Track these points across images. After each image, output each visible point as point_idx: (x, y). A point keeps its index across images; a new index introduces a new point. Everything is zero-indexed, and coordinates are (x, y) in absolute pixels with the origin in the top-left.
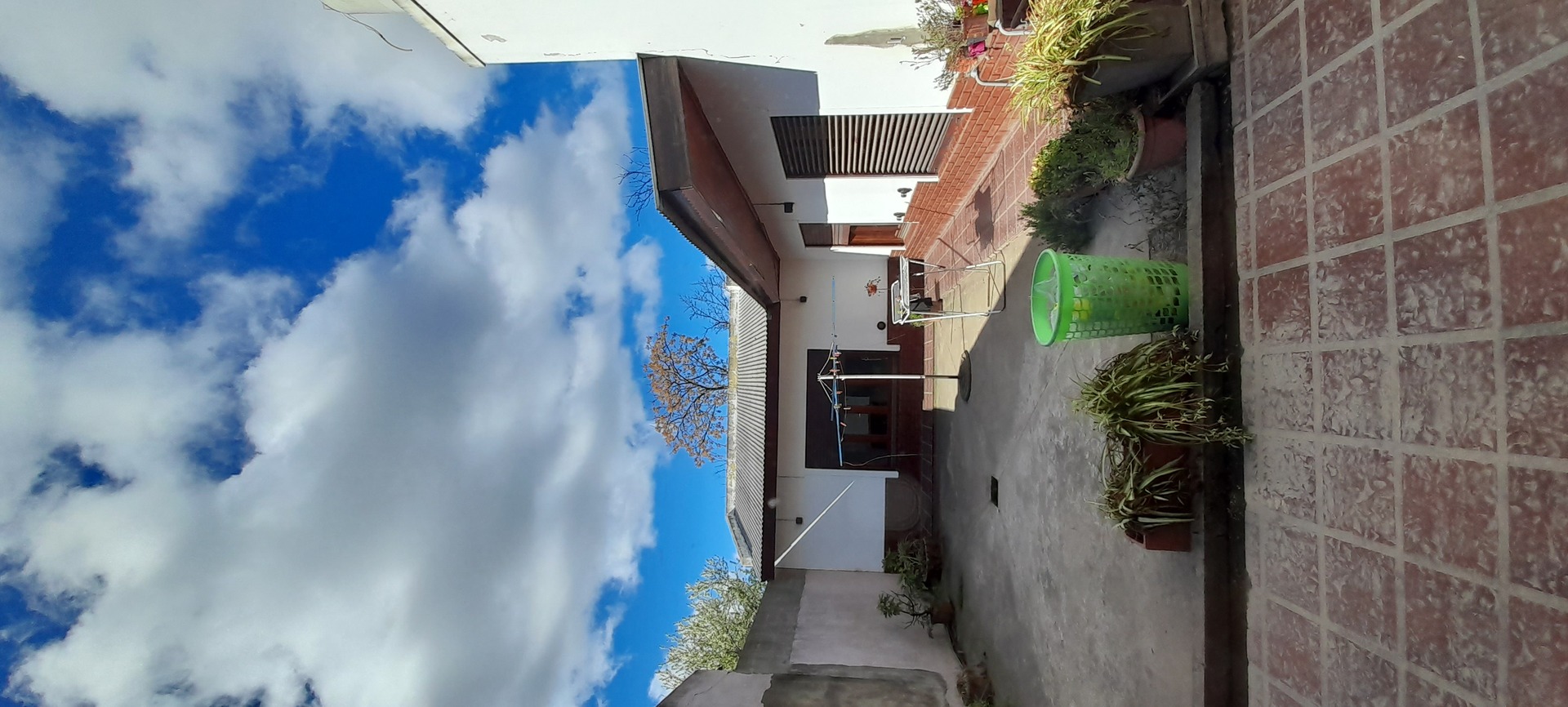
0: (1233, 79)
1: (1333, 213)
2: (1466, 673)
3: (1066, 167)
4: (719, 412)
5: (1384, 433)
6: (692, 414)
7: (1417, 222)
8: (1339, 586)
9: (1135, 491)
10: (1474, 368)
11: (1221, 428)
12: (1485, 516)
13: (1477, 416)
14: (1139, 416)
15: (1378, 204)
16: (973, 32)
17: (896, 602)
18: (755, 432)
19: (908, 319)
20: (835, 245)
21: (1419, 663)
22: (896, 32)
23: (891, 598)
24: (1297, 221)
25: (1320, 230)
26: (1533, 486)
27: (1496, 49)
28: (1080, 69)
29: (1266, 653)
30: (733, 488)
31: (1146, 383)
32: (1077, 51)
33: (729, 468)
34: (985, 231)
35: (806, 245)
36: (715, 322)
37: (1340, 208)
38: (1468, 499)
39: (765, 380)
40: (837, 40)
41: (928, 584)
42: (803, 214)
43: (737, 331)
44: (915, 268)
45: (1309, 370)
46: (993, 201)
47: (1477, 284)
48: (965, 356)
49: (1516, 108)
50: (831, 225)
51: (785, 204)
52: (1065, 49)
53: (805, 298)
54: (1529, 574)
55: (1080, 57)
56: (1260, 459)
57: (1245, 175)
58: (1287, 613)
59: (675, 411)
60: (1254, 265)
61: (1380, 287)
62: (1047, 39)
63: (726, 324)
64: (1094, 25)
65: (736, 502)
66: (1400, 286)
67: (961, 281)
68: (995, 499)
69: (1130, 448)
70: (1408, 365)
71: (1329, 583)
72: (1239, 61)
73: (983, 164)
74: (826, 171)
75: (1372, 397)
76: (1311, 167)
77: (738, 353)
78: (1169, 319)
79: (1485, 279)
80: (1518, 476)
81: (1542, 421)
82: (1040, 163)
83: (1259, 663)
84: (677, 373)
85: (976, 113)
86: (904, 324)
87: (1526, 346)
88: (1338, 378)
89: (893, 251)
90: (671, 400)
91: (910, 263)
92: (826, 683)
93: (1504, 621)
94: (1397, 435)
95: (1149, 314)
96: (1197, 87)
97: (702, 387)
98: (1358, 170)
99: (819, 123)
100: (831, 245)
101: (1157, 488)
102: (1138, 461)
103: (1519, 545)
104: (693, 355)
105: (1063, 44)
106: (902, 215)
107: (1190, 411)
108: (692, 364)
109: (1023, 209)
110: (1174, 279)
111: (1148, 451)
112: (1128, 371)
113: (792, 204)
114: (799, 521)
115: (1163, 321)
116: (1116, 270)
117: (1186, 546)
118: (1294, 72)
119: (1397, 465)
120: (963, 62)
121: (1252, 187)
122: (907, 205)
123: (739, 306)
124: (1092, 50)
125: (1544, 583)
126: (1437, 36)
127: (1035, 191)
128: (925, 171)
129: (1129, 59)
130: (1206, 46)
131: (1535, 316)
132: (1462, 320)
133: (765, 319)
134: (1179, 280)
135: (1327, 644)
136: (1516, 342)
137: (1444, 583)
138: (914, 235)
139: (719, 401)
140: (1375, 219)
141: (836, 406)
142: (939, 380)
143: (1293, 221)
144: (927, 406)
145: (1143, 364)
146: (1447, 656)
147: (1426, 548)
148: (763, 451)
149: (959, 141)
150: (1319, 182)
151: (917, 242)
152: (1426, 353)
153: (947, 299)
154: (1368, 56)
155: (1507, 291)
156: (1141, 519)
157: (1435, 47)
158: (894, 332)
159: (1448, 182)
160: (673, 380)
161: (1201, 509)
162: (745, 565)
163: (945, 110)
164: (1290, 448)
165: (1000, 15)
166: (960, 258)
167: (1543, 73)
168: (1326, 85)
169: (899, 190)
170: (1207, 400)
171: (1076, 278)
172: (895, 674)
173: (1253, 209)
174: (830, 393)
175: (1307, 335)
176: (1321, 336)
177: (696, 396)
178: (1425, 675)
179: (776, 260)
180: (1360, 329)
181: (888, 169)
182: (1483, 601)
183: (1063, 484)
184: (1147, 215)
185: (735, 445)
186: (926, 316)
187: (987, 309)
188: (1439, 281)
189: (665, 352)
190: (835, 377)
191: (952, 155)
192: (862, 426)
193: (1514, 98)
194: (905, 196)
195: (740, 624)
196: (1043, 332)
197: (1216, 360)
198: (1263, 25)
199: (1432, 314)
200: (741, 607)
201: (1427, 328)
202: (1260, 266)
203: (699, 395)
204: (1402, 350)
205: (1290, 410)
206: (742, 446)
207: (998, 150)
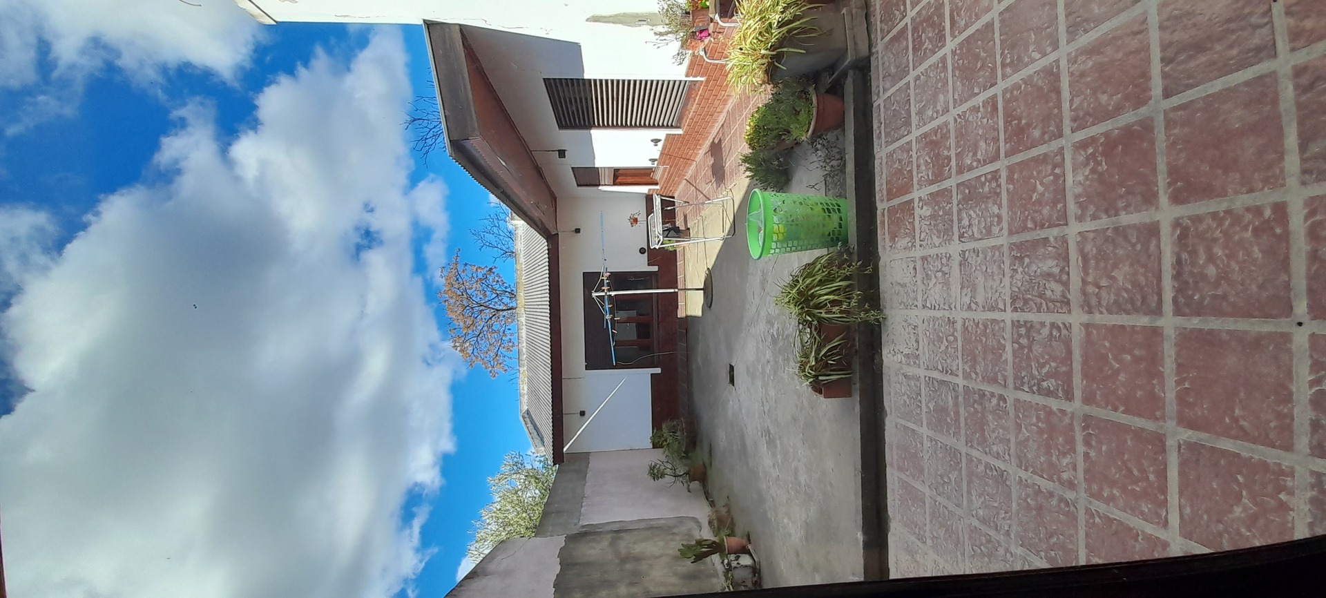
0: (872, 69)
1: (926, 163)
2: (995, 448)
3: (770, 127)
4: (509, 329)
5: (952, 306)
6: (485, 333)
7: (967, 171)
8: (931, 406)
9: (816, 359)
10: (995, 261)
11: (867, 311)
12: (1001, 351)
13: (996, 291)
14: (818, 306)
15: (949, 158)
16: (699, 22)
17: (662, 468)
18: (542, 343)
19: (662, 244)
20: (602, 185)
21: (972, 446)
22: (642, 15)
23: (658, 466)
24: (908, 169)
25: (920, 175)
26: (1023, 331)
27: (1008, 61)
28: (772, 57)
29: (896, 457)
30: (525, 392)
31: (821, 283)
32: (770, 44)
33: (521, 375)
34: (719, 173)
35: (578, 185)
36: (502, 252)
37: (929, 161)
38: (991, 342)
39: (548, 299)
40: (596, 19)
41: (686, 452)
42: (575, 159)
43: (522, 259)
44: (668, 204)
45: (915, 268)
46: (723, 150)
47: (996, 210)
48: (707, 272)
49: (1017, 100)
50: (598, 168)
51: (559, 151)
52: (762, 41)
53: (579, 229)
54: (1023, 384)
55: (773, 48)
56: (890, 329)
57: (879, 138)
58: (906, 428)
59: (470, 332)
60: (885, 199)
61: (950, 213)
62: (749, 34)
63: (511, 254)
64: (781, 24)
65: (530, 402)
66: (959, 211)
67: (703, 213)
68: (732, 381)
69: (813, 329)
70: (963, 263)
71: (927, 405)
72: (875, 56)
73: (715, 121)
74: (592, 123)
75: (947, 284)
76: (916, 133)
77: (524, 278)
78: (835, 238)
79: (1000, 206)
80: (1016, 325)
81: (1027, 291)
82: (752, 124)
83: (892, 464)
84: (469, 298)
85: (708, 81)
86: (659, 248)
87: (1019, 246)
88: (930, 273)
89: (650, 190)
90: (465, 322)
91: (661, 199)
92: (609, 536)
93: (1012, 413)
94: (958, 307)
95: (823, 235)
96: (851, 73)
97: (494, 309)
98: (939, 136)
99: (584, 84)
100: (599, 185)
101: (829, 356)
102: (817, 337)
103: (1017, 368)
104: (484, 282)
105: (760, 38)
106: (656, 160)
107: (848, 301)
108: (483, 290)
109: (742, 157)
110: (839, 209)
111: (823, 330)
112: (809, 275)
113: (565, 151)
114: (582, 414)
115: (832, 239)
116: (801, 203)
117: (847, 393)
118: (905, 67)
119: (959, 326)
120: (693, 43)
121: (883, 146)
122: (659, 153)
123: (523, 238)
124: (781, 43)
125: (1030, 388)
126: (978, 50)
127: (750, 144)
128: (672, 125)
129: (804, 52)
130: (855, 43)
131: (1024, 229)
132: (989, 232)
133: (546, 248)
134: (842, 210)
135: (927, 444)
136: (1014, 244)
137: (982, 395)
138: (665, 176)
139: (509, 320)
140: (947, 168)
141: (608, 317)
142: (689, 292)
143: (906, 170)
144: (681, 314)
145: (819, 270)
146: (985, 440)
147: (974, 375)
148: (549, 358)
149: (696, 102)
150: (919, 143)
151: (668, 182)
152: (972, 254)
153: (693, 228)
154: (943, 60)
155: (1010, 213)
156: (820, 378)
157: (977, 57)
158: (654, 255)
159: (982, 144)
160: (466, 305)
161: (857, 367)
162: (538, 454)
163: (684, 78)
164: (906, 321)
165: (718, 10)
166: (702, 195)
167: (1031, 77)
168: (922, 77)
169: (652, 141)
170: (859, 293)
171: (775, 210)
172: (663, 522)
173: (884, 161)
174: (602, 306)
175: (913, 246)
176: (920, 246)
177: (488, 317)
178: (975, 453)
179: (554, 198)
180: (941, 240)
181: (642, 123)
182: (1001, 403)
183: (776, 362)
184: (822, 164)
185: (525, 356)
186: (677, 241)
187: (722, 235)
188: (978, 208)
189: (457, 280)
190: (606, 293)
191: (691, 113)
192: (631, 333)
193: (1015, 92)
194: (656, 145)
195: (537, 504)
196: (755, 250)
197: (864, 266)
198: (889, 32)
199: (975, 229)
200: (537, 491)
201: (972, 238)
202: (889, 200)
203: (491, 316)
204: (961, 252)
205: (905, 296)
206: (531, 358)
207: (725, 110)
